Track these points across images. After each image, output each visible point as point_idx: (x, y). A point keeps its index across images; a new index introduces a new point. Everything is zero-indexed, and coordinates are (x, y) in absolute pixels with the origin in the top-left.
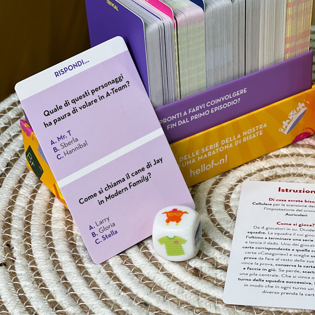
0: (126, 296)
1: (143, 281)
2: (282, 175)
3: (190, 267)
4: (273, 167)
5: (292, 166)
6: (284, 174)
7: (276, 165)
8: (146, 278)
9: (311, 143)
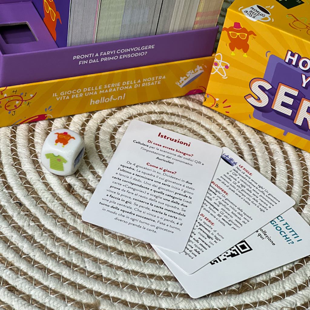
0: (7, 193)
1: (25, 184)
2: (167, 122)
3: (66, 182)
4: (161, 113)
5: (178, 116)
6: (169, 121)
7: (165, 112)
8: (28, 182)
9: (201, 100)
